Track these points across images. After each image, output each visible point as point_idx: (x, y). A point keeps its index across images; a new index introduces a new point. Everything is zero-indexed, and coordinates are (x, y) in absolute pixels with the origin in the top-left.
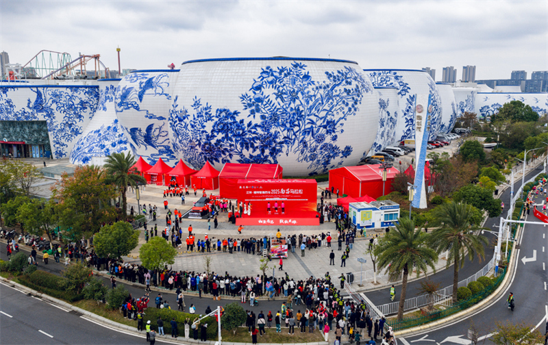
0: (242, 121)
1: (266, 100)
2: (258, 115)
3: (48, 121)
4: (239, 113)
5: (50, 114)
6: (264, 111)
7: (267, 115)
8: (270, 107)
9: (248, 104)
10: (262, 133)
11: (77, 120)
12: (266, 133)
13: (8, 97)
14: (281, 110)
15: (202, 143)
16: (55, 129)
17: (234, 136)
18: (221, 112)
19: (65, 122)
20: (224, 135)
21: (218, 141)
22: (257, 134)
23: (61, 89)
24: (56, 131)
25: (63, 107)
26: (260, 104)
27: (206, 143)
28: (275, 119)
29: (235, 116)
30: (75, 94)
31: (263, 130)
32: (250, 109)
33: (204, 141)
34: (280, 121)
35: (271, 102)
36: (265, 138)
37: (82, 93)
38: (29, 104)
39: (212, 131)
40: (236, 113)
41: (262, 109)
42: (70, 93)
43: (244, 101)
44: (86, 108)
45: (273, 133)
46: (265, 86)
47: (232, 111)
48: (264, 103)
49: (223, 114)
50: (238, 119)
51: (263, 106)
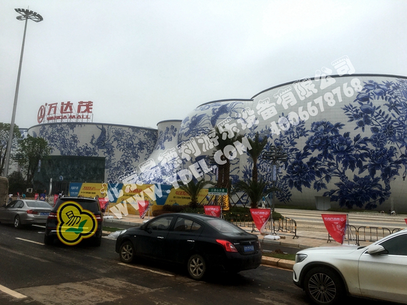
0: (347, 135)
1: (378, 111)
2: (368, 128)
3: (107, 158)
4: (343, 125)
5: (110, 152)
6: (375, 123)
7: (379, 127)
8: (382, 119)
9: (354, 115)
10: (374, 148)
11: (134, 160)
12: (379, 149)
13: (74, 133)
14: (397, 123)
15: (290, 164)
16: (111, 167)
17: (336, 152)
18: (318, 125)
19: (122, 160)
20: (321, 152)
21: (313, 160)
22: (366, 149)
23: (124, 129)
24: (112, 169)
25: (123, 145)
26: (370, 115)
27: (294, 164)
28: (391, 133)
29: (338, 128)
30: (136, 135)
31: (375, 146)
32: (357, 121)
33: (293, 160)
34: (396, 135)
35: (384, 113)
36: (377, 155)
37: (142, 134)
38: (92, 140)
39: (305, 148)
40: (339, 125)
41: (373, 120)
42: (132, 133)
43: (349, 113)
44: (144, 149)
45: (389, 149)
46: (373, 97)
47: (334, 124)
48: (375, 114)
49: (322, 127)
50: (341, 132)
51: (373, 117)
